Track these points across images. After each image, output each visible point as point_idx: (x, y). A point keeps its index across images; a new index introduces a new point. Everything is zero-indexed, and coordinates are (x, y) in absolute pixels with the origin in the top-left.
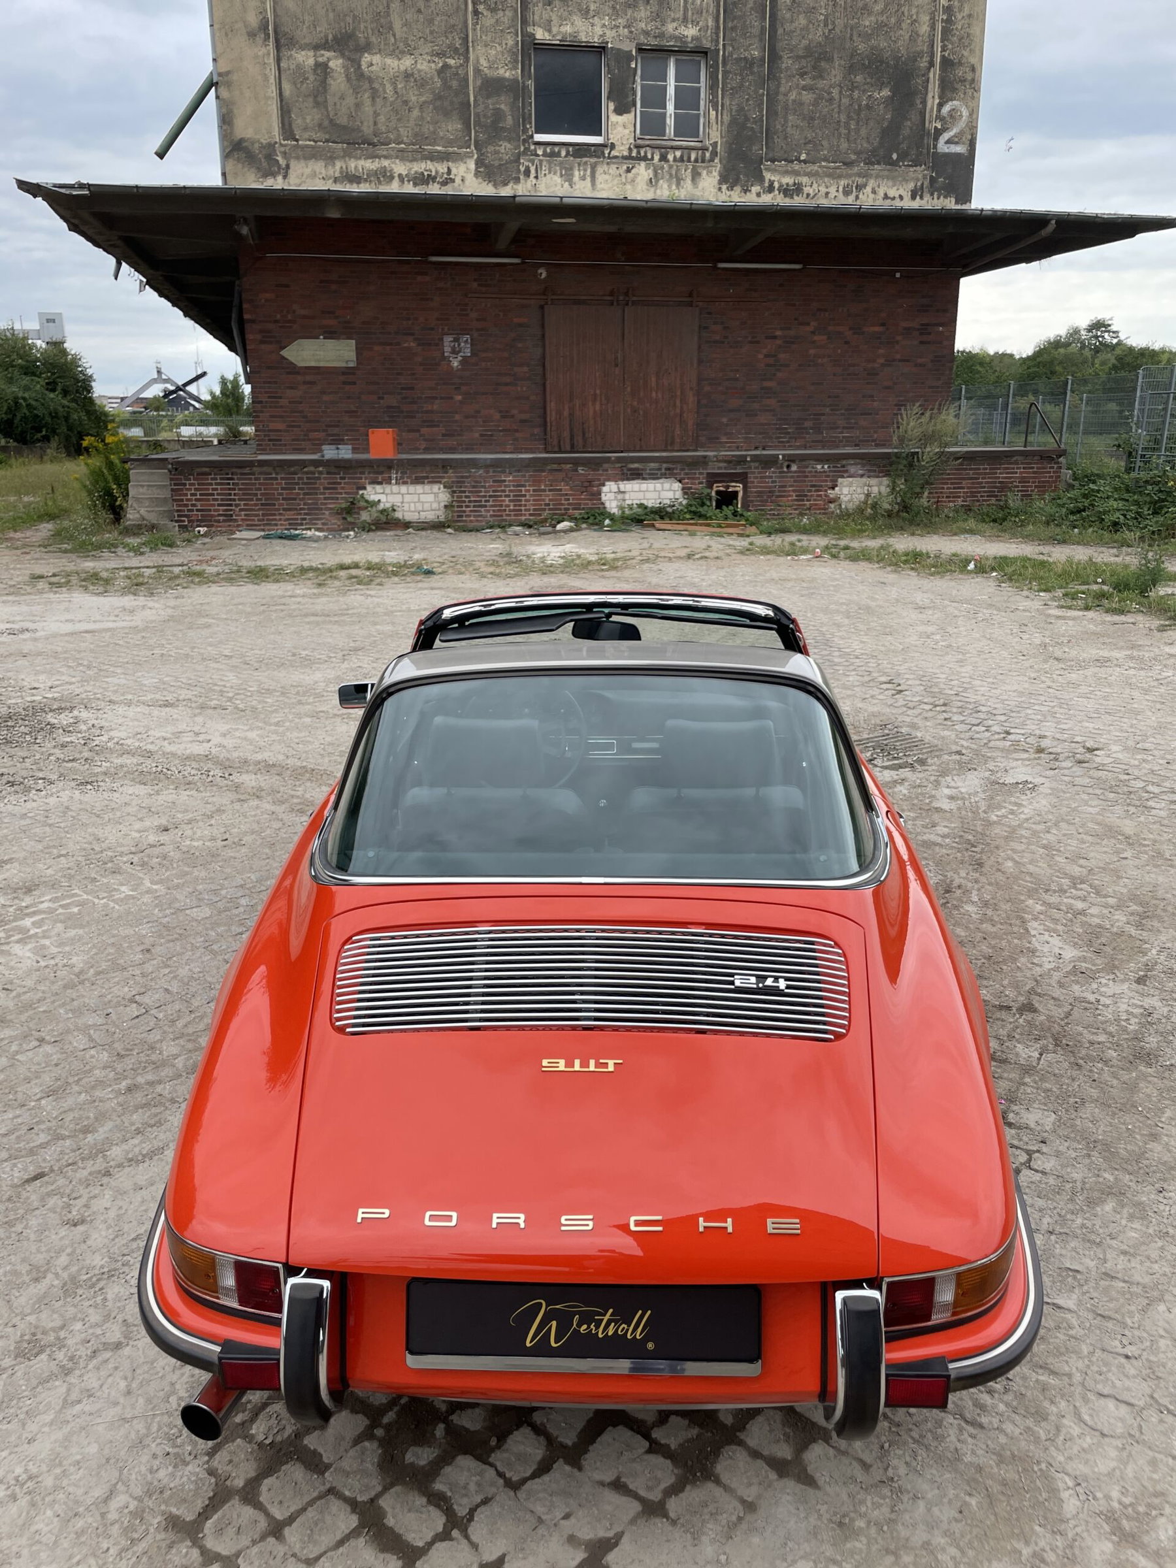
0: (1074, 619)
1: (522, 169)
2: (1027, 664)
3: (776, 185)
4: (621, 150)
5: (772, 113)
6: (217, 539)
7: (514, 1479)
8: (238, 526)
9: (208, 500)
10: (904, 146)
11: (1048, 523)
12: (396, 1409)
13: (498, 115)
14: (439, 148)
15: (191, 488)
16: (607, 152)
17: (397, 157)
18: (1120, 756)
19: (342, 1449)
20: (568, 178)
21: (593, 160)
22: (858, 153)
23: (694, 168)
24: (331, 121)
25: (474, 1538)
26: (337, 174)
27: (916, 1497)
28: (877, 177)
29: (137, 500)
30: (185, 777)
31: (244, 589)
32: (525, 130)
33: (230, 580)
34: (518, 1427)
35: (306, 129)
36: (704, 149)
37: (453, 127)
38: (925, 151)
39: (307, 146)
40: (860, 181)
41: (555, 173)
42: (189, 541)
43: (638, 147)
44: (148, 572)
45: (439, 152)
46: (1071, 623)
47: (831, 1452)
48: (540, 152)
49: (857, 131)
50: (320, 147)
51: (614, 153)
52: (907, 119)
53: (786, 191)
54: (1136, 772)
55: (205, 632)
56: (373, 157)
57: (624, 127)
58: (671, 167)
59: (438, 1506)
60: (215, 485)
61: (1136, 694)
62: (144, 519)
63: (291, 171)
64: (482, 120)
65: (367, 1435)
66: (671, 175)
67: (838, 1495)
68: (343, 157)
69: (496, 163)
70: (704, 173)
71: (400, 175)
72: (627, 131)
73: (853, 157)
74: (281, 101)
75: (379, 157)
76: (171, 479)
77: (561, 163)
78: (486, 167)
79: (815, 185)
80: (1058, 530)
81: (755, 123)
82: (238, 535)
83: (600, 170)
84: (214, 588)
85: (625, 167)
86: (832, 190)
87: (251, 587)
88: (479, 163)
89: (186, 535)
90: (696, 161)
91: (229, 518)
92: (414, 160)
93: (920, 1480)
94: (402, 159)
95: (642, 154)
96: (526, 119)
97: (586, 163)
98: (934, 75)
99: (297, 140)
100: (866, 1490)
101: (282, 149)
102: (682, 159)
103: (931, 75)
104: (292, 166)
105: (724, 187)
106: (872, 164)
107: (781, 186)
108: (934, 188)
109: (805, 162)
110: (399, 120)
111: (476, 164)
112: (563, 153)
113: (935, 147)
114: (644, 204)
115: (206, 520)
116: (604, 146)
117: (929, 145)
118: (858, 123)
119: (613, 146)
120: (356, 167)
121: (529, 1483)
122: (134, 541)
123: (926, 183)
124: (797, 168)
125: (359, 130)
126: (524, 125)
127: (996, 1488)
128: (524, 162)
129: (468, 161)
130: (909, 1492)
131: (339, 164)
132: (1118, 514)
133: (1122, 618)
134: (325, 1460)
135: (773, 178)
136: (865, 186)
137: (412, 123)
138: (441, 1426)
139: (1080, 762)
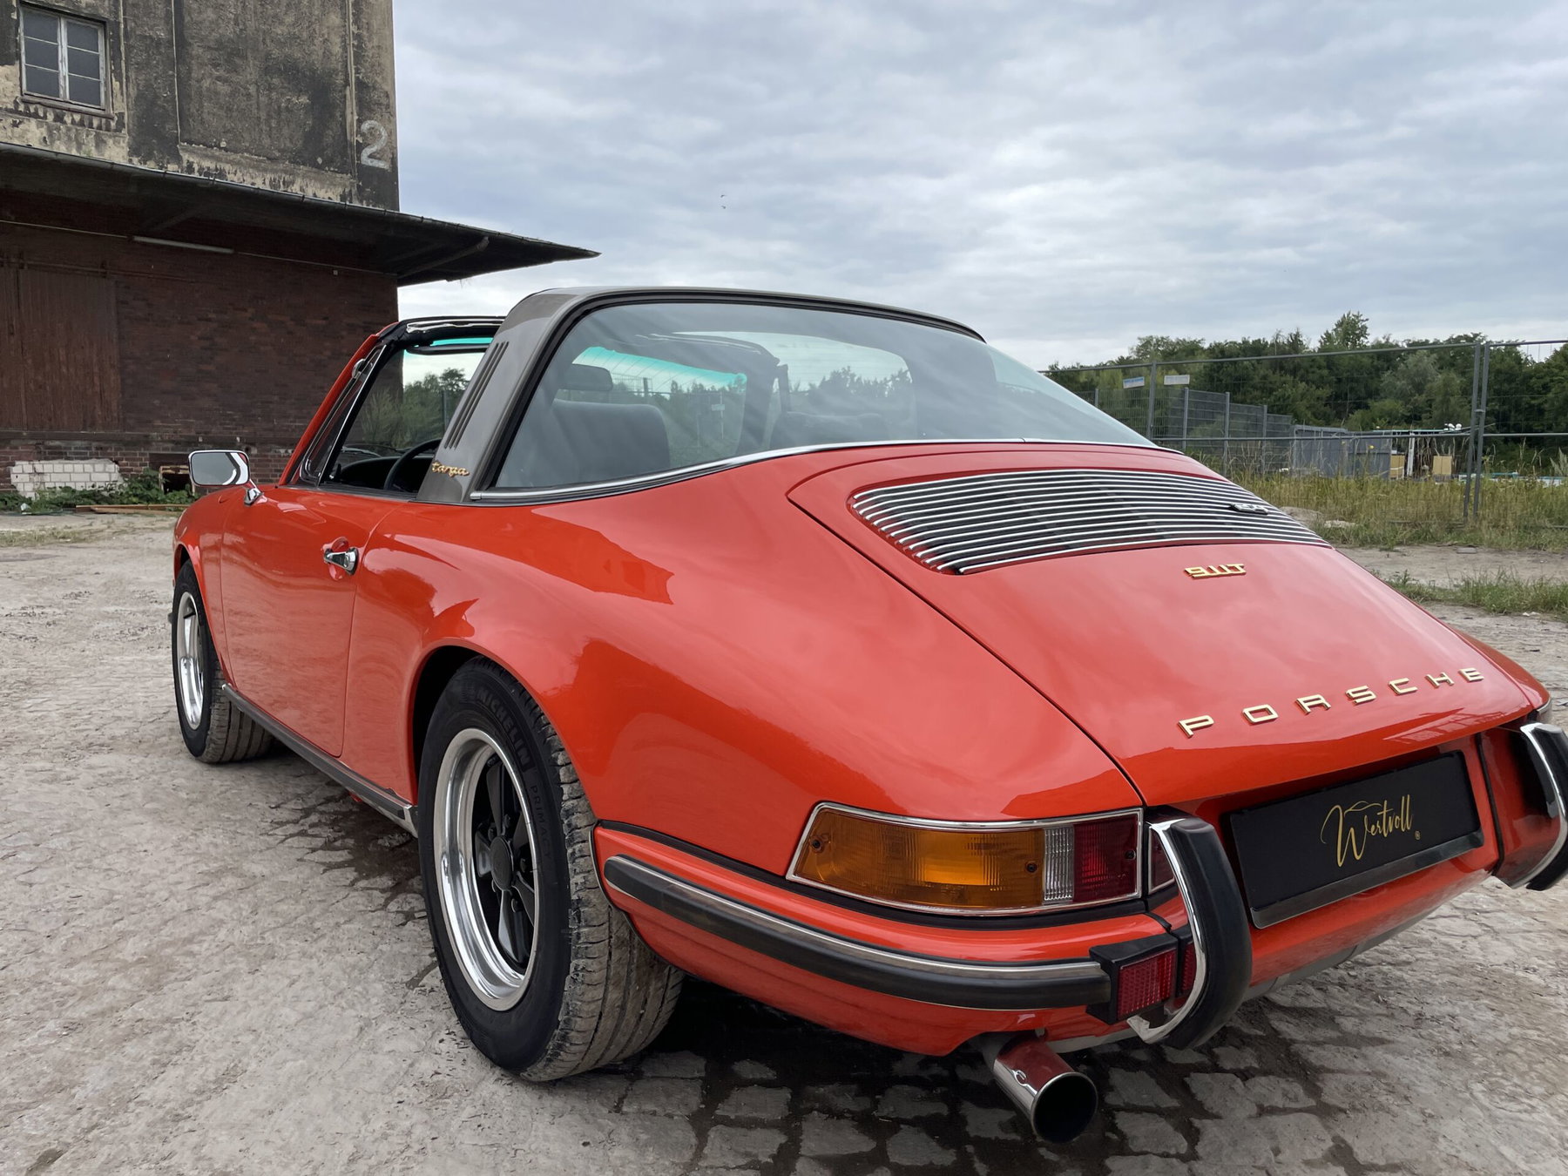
3: (196, 167)
4: (4, 102)
5: (185, 96)
12: (976, 1158)
22: (282, 151)
23: (97, 135)
28: (304, 177)
38: (349, 161)
40: (287, 178)
43: (25, 102)
49: (279, 130)
52: (328, 129)
53: (207, 174)
57: (7, 78)
58: (69, 130)
66: (70, 138)
70: (110, 142)
72: (11, 84)
73: (277, 154)
79: (239, 174)
81: (167, 102)
85: (10, 121)
86: (259, 179)
90: (100, 127)
95: (32, 110)
98: (351, 93)
102: (81, 123)
103: (348, 92)
106: (298, 163)
107: (201, 167)
108: (362, 195)
109: (226, 149)
113: (359, 159)
114: (53, 156)
117: (353, 156)
118: (278, 123)
124: (217, 154)
135: (191, 160)
136: (293, 183)
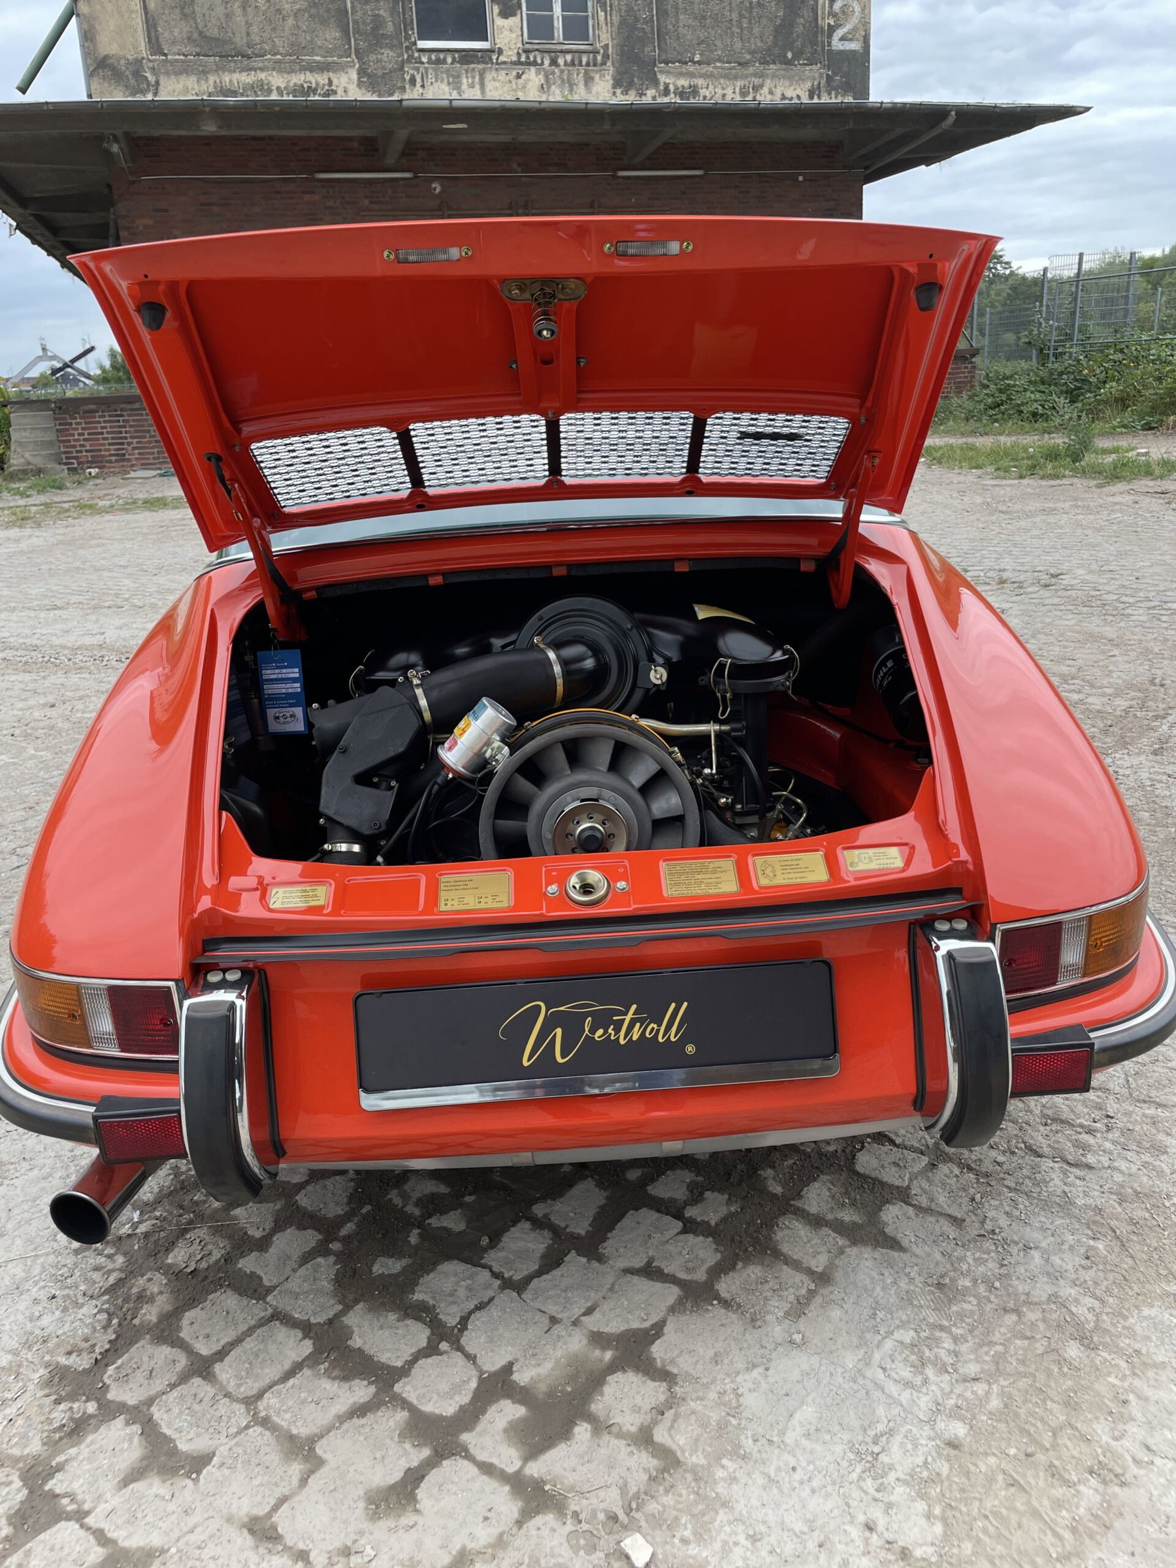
0: (1010, 486)
1: (407, 77)
2: (972, 518)
3: (672, 88)
4: (509, 55)
5: (662, 13)
6: (110, 480)
7: (517, 1277)
8: (133, 466)
9: (98, 439)
10: (798, 44)
11: (967, 419)
12: (356, 1219)
13: (378, 22)
14: (318, 58)
15: (78, 428)
16: (494, 57)
17: (274, 69)
18: (1087, 577)
19: (288, 1271)
20: (456, 85)
21: (481, 66)
22: (751, 53)
23: (586, 72)
24: (201, 33)
25: (470, 1349)
26: (211, 89)
27: (1027, 1248)
28: (773, 77)
29: (20, 444)
30: (75, 663)
31: (141, 516)
32: (407, 37)
33: (127, 511)
34: (514, 1223)
35: (174, 43)
36: (596, 52)
37: (332, 34)
38: (819, 49)
39: (177, 61)
40: (757, 81)
41: (442, 81)
42: (80, 483)
43: (526, 51)
44: (33, 509)
45: (318, 62)
46: (1008, 489)
47: (910, 1211)
48: (425, 59)
49: (750, 29)
50: (190, 61)
51: (502, 59)
52: (800, 17)
53: (682, 94)
54: (1107, 588)
55: (97, 550)
56: (249, 69)
57: (511, 30)
58: (562, 72)
59: (418, 1319)
60: (104, 423)
61: (1089, 532)
62: (29, 463)
63: (161, 88)
64: (361, 26)
65: (321, 1250)
66: (563, 80)
67: (929, 1255)
68: (216, 71)
69: (380, 72)
70: (597, 76)
71: (278, 88)
72: (514, 35)
73: (748, 57)
74: (146, 14)
75: (255, 70)
76: (55, 419)
77: (448, 71)
78: (369, 76)
79: (711, 87)
80: (978, 425)
81: (646, 23)
82: (133, 474)
83: (489, 76)
84: (108, 517)
85: (514, 73)
86: (729, 91)
87: (147, 514)
88: (362, 72)
89: (76, 478)
90: (588, 64)
91: (121, 458)
92: (292, 71)
93: (1028, 1229)
94: (280, 71)
95: (532, 59)
96: (407, 25)
97: (473, 69)
99: (166, 55)
100: (963, 1246)
101: (151, 65)
102: (573, 64)
104: (162, 82)
105: (618, 91)
106: (767, 63)
107: (676, 88)
108: (830, 87)
109: (699, 63)
110: (274, 29)
111: (359, 74)
112: (449, 60)
113: (829, 44)
114: (537, 105)
115: (97, 461)
116: (492, 51)
117: (823, 42)
118: (750, 23)
119: (500, 52)
120: (231, 81)
121: (535, 1281)
122: (21, 486)
123: (823, 82)
124: (691, 69)
125: (230, 41)
126: (406, 32)
127: (1123, 1229)
128: (409, 70)
129: (350, 70)
130: (1016, 1243)
131: (212, 79)
132: (1036, 405)
133: (1058, 482)
134: (266, 1283)
135: (668, 81)
136: (761, 86)
137: (287, 32)
138: (416, 1231)
139: (1046, 586)
